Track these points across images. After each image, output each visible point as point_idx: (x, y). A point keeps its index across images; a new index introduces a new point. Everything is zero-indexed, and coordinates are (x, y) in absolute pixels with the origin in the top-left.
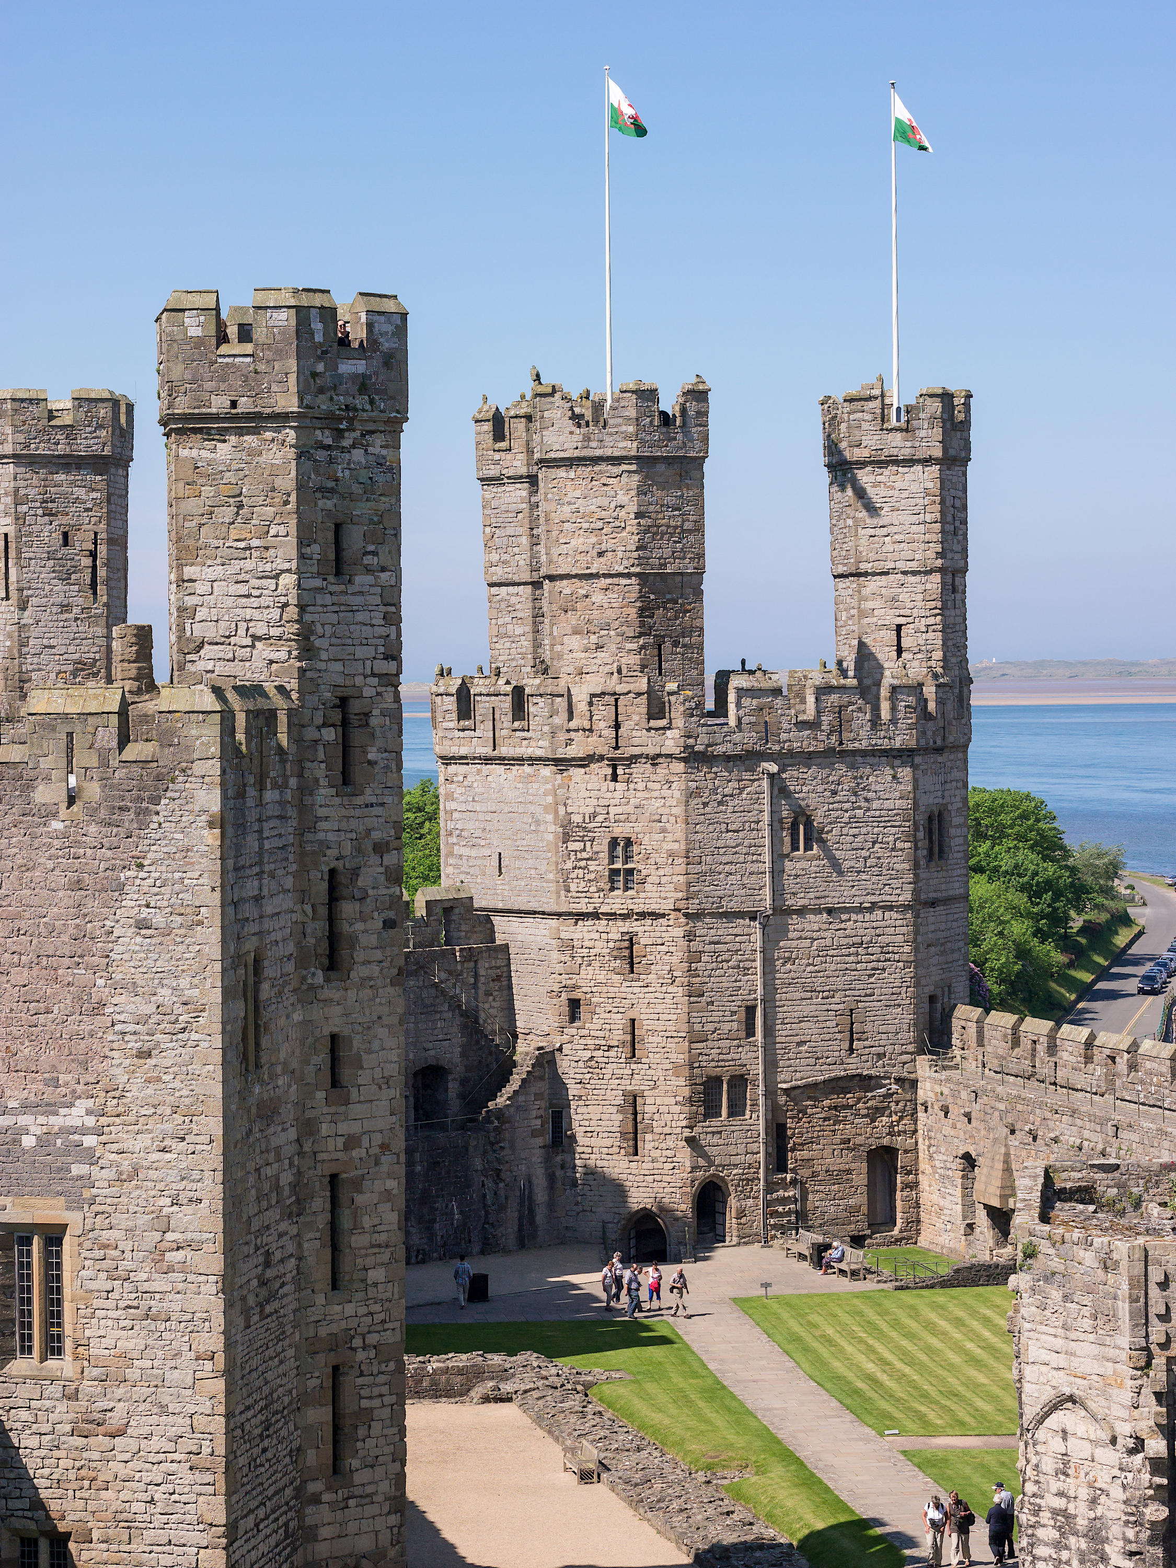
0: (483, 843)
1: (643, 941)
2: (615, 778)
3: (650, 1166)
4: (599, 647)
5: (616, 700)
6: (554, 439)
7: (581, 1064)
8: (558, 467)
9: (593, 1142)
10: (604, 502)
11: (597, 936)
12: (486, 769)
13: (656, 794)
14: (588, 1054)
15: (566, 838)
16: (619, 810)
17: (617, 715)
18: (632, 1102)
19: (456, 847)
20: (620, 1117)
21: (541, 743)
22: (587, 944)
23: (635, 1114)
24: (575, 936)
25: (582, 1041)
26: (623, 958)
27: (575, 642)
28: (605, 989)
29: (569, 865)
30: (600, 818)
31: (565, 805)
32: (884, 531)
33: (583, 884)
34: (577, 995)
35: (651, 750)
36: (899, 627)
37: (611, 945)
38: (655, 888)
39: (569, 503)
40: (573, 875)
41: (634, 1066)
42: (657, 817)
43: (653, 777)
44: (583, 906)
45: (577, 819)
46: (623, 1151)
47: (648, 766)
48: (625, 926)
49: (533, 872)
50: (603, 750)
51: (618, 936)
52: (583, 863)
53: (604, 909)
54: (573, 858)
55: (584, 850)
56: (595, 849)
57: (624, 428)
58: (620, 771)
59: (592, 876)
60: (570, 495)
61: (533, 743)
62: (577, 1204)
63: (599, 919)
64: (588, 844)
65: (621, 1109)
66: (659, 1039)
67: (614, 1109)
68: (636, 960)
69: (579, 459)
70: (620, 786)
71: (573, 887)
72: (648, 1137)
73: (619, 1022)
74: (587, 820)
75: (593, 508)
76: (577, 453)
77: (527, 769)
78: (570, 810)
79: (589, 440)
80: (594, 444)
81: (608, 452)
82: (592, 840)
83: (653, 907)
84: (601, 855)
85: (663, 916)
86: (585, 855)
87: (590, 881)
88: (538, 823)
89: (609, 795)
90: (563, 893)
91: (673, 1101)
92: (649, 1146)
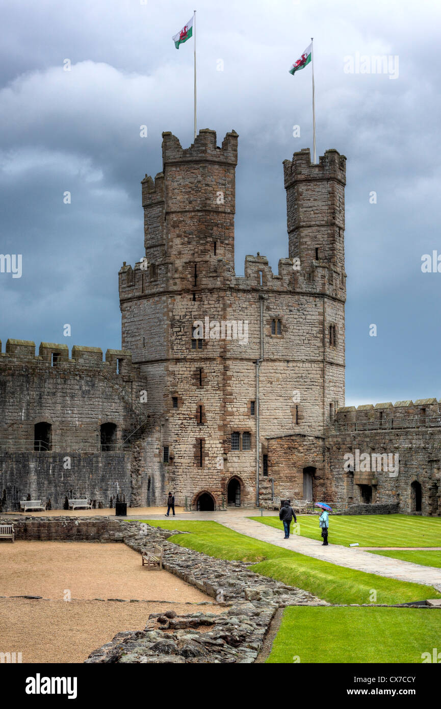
0: (137, 334)
1: (205, 371)
2: (194, 299)
3: (207, 471)
4: (189, 243)
5: (196, 265)
6: (171, 154)
7: (177, 426)
8: (172, 166)
9: (182, 461)
10: (192, 180)
11: (185, 369)
12: (138, 302)
13: (212, 306)
14: (180, 422)
15: (172, 326)
16: (196, 313)
17: (196, 271)
18: (200, 443)
19: (126, 338)
20: (194, 450)
21: (162, 285)
22: (181, 372)
23: (201, 448)
24: (176, 369)
25: (178, 416)
26: (197, 379)
27: (178, 241)
28: (188, 393)
29: (174, 338)
30: (187, 317)
31: (172, 312)
33: (179, 346)
34: (176, 395)
35: (210, 286)
36: (317, 249)
37: (192, 373)
38: (211, 348)
39: (177, 181)
40: (175, 343)
41: (201, 427)
42: (212, 316)
43: (211, 299)
44: (179, 356)
45: (177, 318)
46: (195, 465)
47: (209, 294)
48: (197, 365)
49: (158, 343)
50: (190, 287)
51: (195, 369)
52: (180, 337)
53: (189, 357)
54: (175, 335)
55: (180, 331)
56: (186, 330)
57: (201, 148)
58: (197, 297)
59: (184, 343)
60: (177, 178)
61: (159, 286)
62: (174, 488)
63: (187, 362)
64: (182, 328)
65: (195, 446)
66: (212, 415)
67: (191, 446)
68: (202, 379)
69: (181, 162)
70: (197, 303)
71: (175, 348)
72: (207, 458)
73: (194, 407)
74: (182, 318)
75: (187, 183)
76: (181, 160)
77: (156, 299)
78: (174, 314)
79: (186, 154)
80: (188, 155)
81: (194, 158)
82: (184, 327)
83: (211, 356)
84: (188, 333)
85: (214, 359)
86: (180, 333)
87: (182, 345)
88: (160, 321)
89: (192, 307)
90: (170, 350)
91: (218, 442)
92: (207, 462)
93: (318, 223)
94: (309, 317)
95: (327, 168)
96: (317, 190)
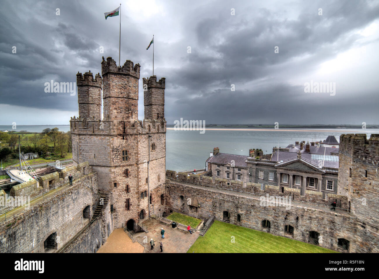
0: (90, 152)
1: (129, 170)
2: (123, 139)
3: (132, 211)
4: (121, 112)
5: (124, 123)
6: (112, 68)
7: (117, 195)
8: (112, 74)
9: (120, 209)
10: (123, 83)
11: (119, 170)
12: (90, 137)
13: (132, 142)
14: (118, 193)
15: (113, 151)
16: (125, 145)
17: (124, 126)
18: (128, 201)
19: (82, 153)
20: (125, 204)
21: (108, 132)
22: (118, 172)
23: (128, 202)
24: (115, 171)
25: (117, 191)
26: (125, 174)
27: (115, 111)
28: (122, 180)
29: (114, 157)
30: (120, 147)
31: (113, 144)
32: (156, 98)
33: (117, 160)
34: (116, 182)
35: (131, 133)
36: (158, 114)
37: (123, 172)
38: (132, 160)
39: (115, 82)
40: (115, 159)
41: (128, 194)
42: (132, 146)
43: (132, 138)
44: (117, 164)
45: (115, 147)
46: (126, 210)
47: (130, 136)
48: (125, 168)
49: (104, 158)
50: (122, 133)
51: (124, 170)
52: (117, 156)
53: (121, 165)
54: (114, 155)
55: (117, 153)
56: (120, 153)
57: (127, 69)
58: (124, 137)
59: (119, 159)
60: (115, 80)
61: (104, 132)
62: (117, 222)
63: (120, 167)
64: (118, 152)
65: (125, 202)
66: (133, 188)
67: (124, 203)
68: (128, 174)
69: (117, 73)
70: (125, 140)
71: (115, 161)
72: (131, 206)
73: (125, 186)
74: (118, 147)
75: (120, 84)
76: (117, 72)
77: (102, 137)
78: (114, 145)
79: (120, 70)
80: (121, 71)
81: (124, 73)
82: (119, 152)
83: (132, 164)
84: (121, 154)
85: (133, 165)
86: (117, 154)
87: (118, 159)
88: (105, 148)
89: (122, 142)
90: (112, 162)
91: (136, 199)
92: (131, 208)
93: (159, 104)
94: (162, 141)
95: (163, 84)
96: (159, 92)
